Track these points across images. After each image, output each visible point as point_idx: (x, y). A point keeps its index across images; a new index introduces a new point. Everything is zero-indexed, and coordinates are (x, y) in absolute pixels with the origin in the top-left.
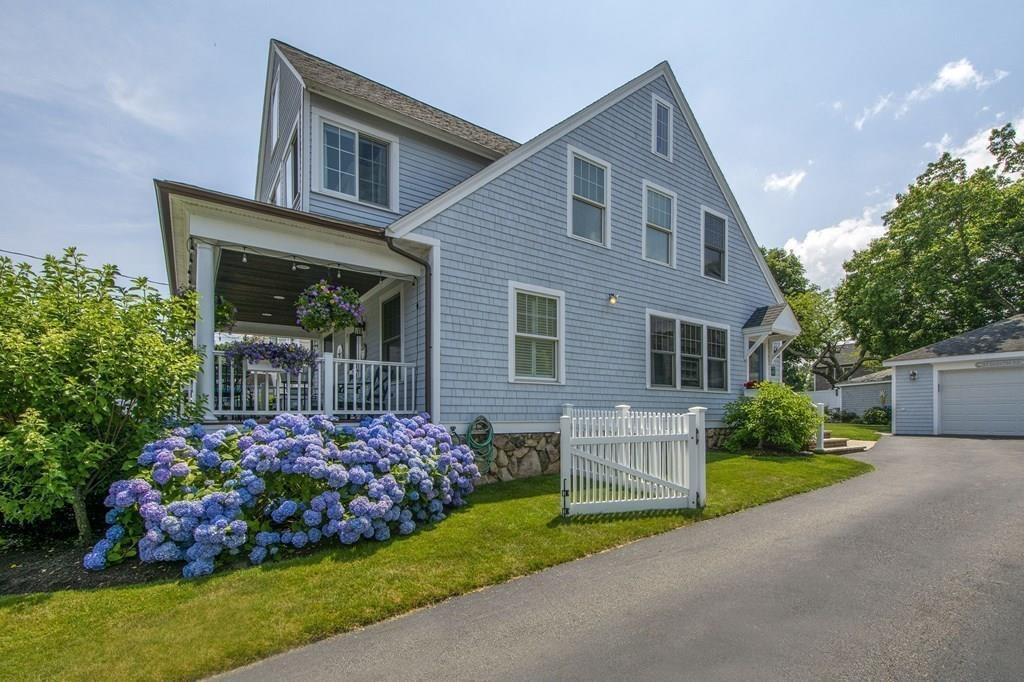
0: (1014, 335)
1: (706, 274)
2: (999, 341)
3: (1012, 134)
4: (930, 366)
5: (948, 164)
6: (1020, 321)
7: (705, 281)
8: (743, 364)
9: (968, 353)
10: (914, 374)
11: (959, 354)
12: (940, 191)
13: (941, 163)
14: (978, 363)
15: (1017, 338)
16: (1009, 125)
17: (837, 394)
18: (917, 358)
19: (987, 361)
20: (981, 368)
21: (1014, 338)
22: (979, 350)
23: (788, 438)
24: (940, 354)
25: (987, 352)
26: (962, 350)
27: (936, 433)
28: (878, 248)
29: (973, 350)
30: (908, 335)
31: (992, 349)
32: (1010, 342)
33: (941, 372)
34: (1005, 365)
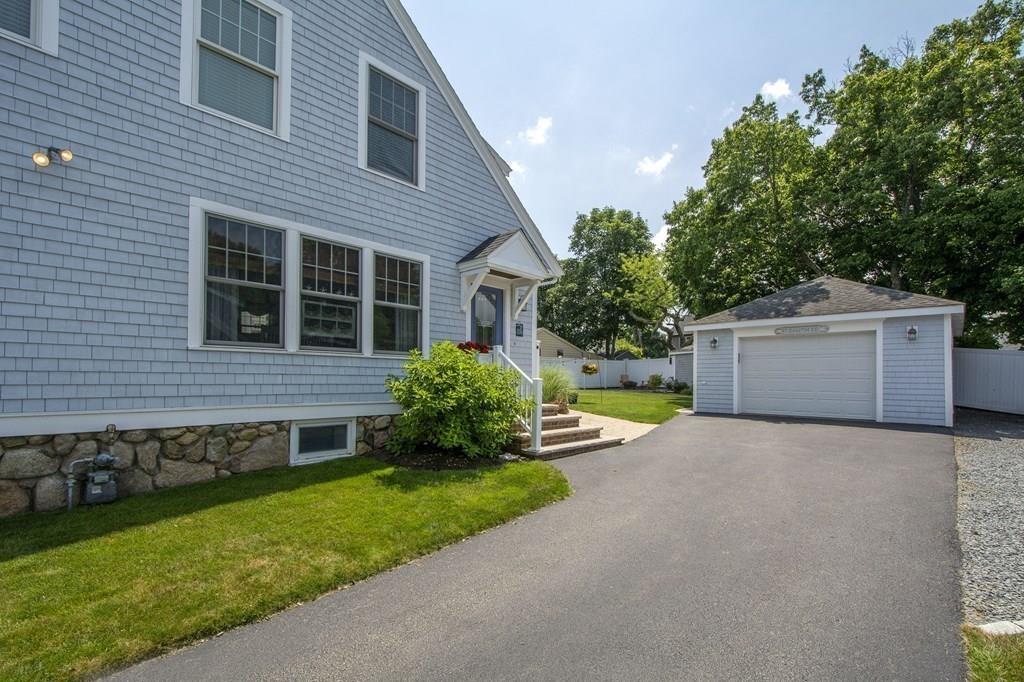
0: (815, 298)
1: (370, 164)
2: (799, 304)
3: (822, 82)
4: (730, 331)
5: (762, 108)
6: (822, 283)
7: (369, 177)
8: (460, 316)
9: (767, 317)
10: (715, 341)
11: (758, 318)
12: (748, 130)
13: (754, 107)
14: (777, 329)
15: (817, 301)
16: (820, 71)
17: (671, 362)
18: (717, 322)
19: (785, 327)
20: (782, 334)
21: (813, 301)
22: (778, 315)
23: (452, 437)
24: (739, 317)
25: (787, 316)
26: (762, 314)
27: (735, 412)
28: (695, 198)
29: (773, 313)
30: (726, 298)
31: (791, 313)
32: (810, 305)
33: (741, 339)
34: (802, 332)
